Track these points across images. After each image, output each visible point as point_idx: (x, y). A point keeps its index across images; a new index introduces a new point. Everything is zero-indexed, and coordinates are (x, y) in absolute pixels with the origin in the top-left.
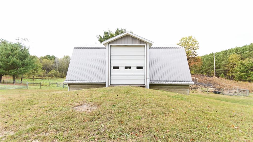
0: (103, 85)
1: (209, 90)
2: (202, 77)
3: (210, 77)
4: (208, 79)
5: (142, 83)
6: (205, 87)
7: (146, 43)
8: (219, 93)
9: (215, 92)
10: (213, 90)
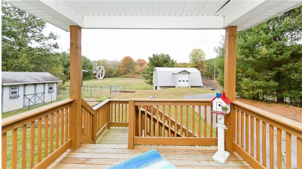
0: (174, 87)
1: (210, 89)
2: (206, 80)
3: (211, 80)
4: (210, 82)
5: (188, 86)
6: (208, 87)
7: (190, 73)
8: (214, 90)
9: (212, 90)
10: (212, 88)
